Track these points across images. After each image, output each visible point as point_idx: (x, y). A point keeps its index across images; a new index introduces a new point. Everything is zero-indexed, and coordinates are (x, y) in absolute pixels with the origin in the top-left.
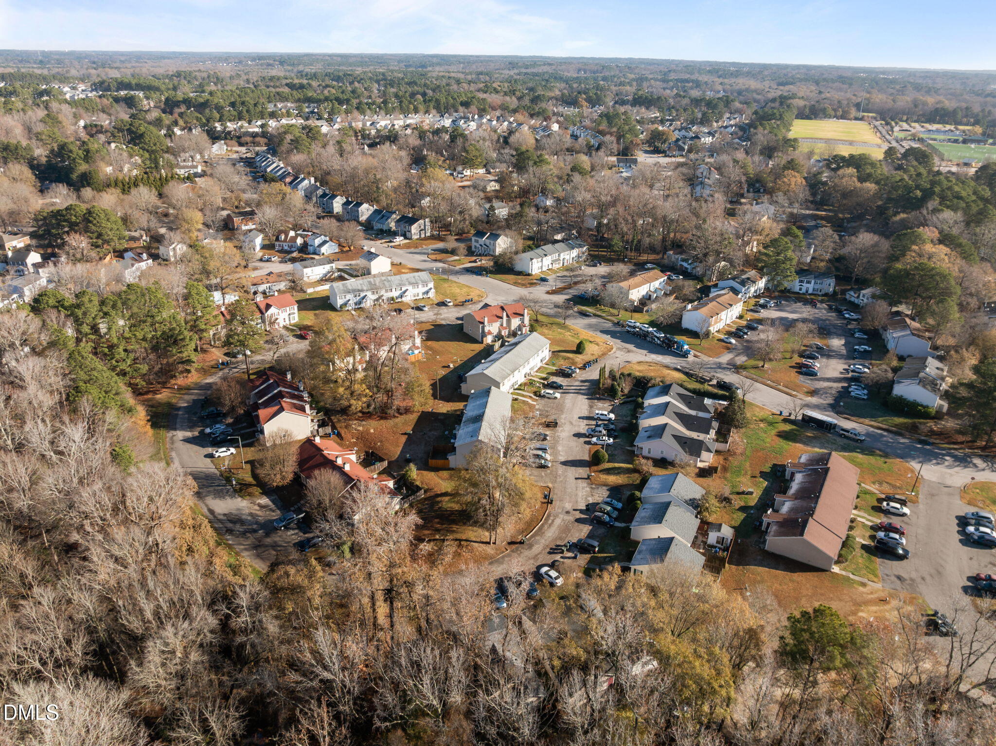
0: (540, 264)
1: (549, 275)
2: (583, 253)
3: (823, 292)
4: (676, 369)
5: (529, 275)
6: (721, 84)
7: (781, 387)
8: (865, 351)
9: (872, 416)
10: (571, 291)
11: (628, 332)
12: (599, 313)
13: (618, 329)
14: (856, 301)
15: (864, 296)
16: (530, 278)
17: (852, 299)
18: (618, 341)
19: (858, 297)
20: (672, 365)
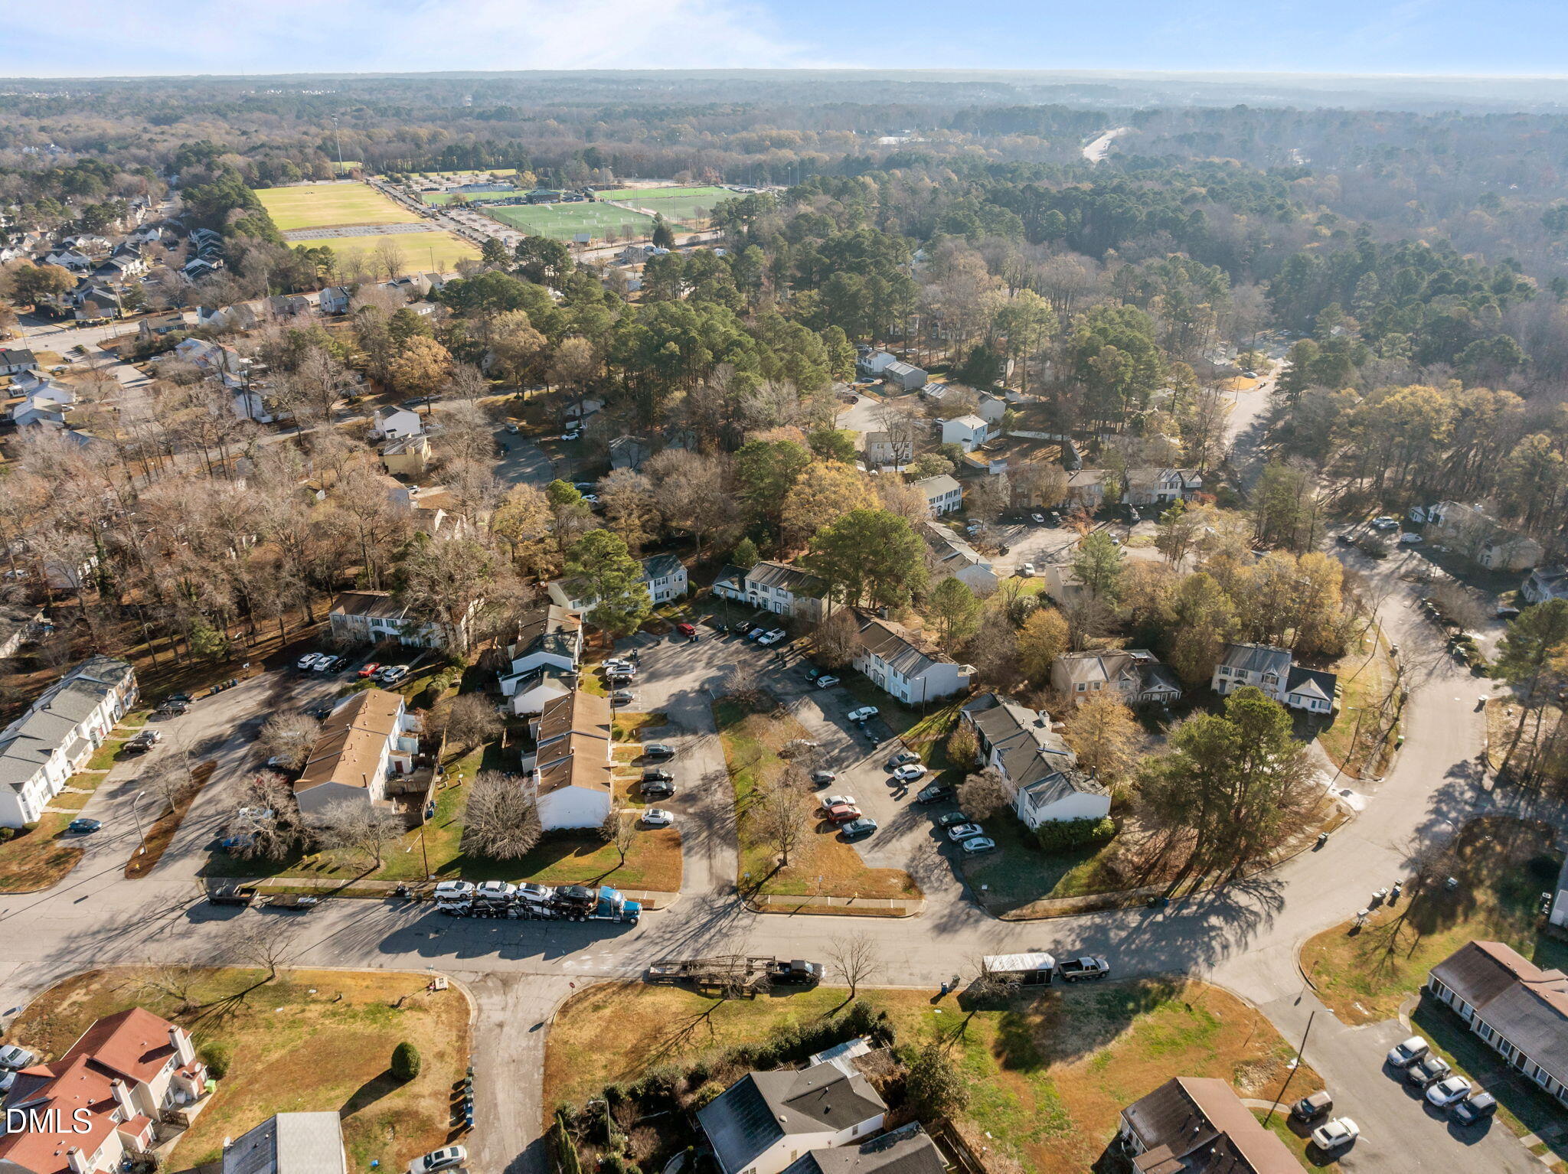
0: (43, 783)
1: (82, 802)
2: (128, 689)
3: (673, 595)
4: (651, 981)
5: (23, 831)
6: (42, 129)
7: (859, 903)
8: (871, 717)
9: (1045, 889)
10: (186, 835)
11: (447, 913)
12: (324, 882)
13: (414, 916)
14: (741, 596)
15: (754, 585)
16: (36, 837)
17: (732, 594)
18: (450, 959)
19: (742, 588)
20: (635, 971)
